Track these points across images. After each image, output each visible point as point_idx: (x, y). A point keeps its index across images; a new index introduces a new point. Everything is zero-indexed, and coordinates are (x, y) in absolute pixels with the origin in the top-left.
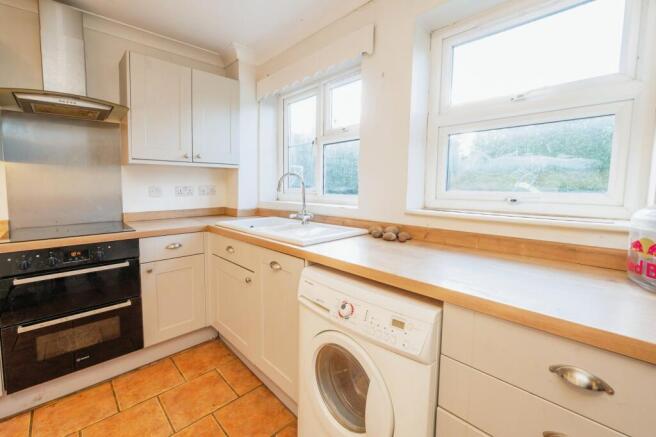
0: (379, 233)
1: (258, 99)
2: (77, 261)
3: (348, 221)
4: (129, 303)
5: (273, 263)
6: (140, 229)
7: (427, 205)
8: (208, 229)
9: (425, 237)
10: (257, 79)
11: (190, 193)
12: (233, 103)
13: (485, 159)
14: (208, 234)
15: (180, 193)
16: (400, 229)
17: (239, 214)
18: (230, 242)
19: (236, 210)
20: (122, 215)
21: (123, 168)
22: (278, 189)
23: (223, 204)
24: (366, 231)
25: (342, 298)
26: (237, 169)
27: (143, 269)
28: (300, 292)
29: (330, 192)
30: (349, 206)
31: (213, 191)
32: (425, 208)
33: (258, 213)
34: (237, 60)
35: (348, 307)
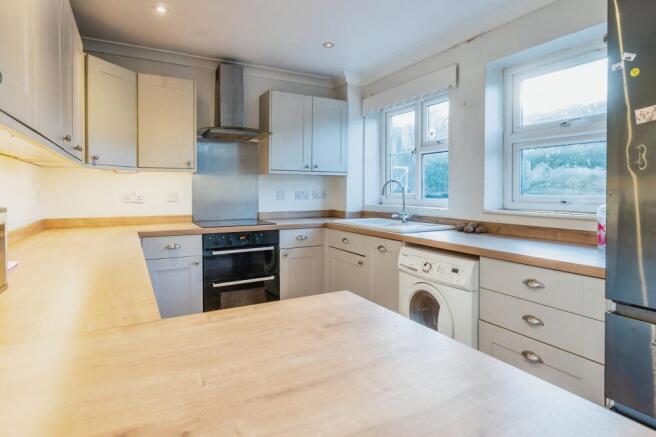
0: (462, 228)
1: (364, 114)
2: (243, 243)
3: (441, 221)
4: (272, 278)
5: (379, 247)
6: (279, 223)
7: (506, 207)
8: (325, 226)
9: (498, 230)
10: (363, 98)
11: (306, 197)
12: (343, 119)
13: (547, 169)
14: (327, 230)
15: (298, 196)
16: (479, 224)
17: (347, 216)
18: (344, 235)
19: (344, 212)
20: (258, 214)
21: (261, 177)
22: (383, 193)
23: (333, 208)
24: (453, 227)
25: (425, 261)
26: (345, 177)
27: (282, 253)
28: (399, 263)
29: (428, 196)
30: (442, 207)
31: (324, 195)
32: (504, 209)
33: (363, 214)
34: (346, 84)
35: (428, 266)
